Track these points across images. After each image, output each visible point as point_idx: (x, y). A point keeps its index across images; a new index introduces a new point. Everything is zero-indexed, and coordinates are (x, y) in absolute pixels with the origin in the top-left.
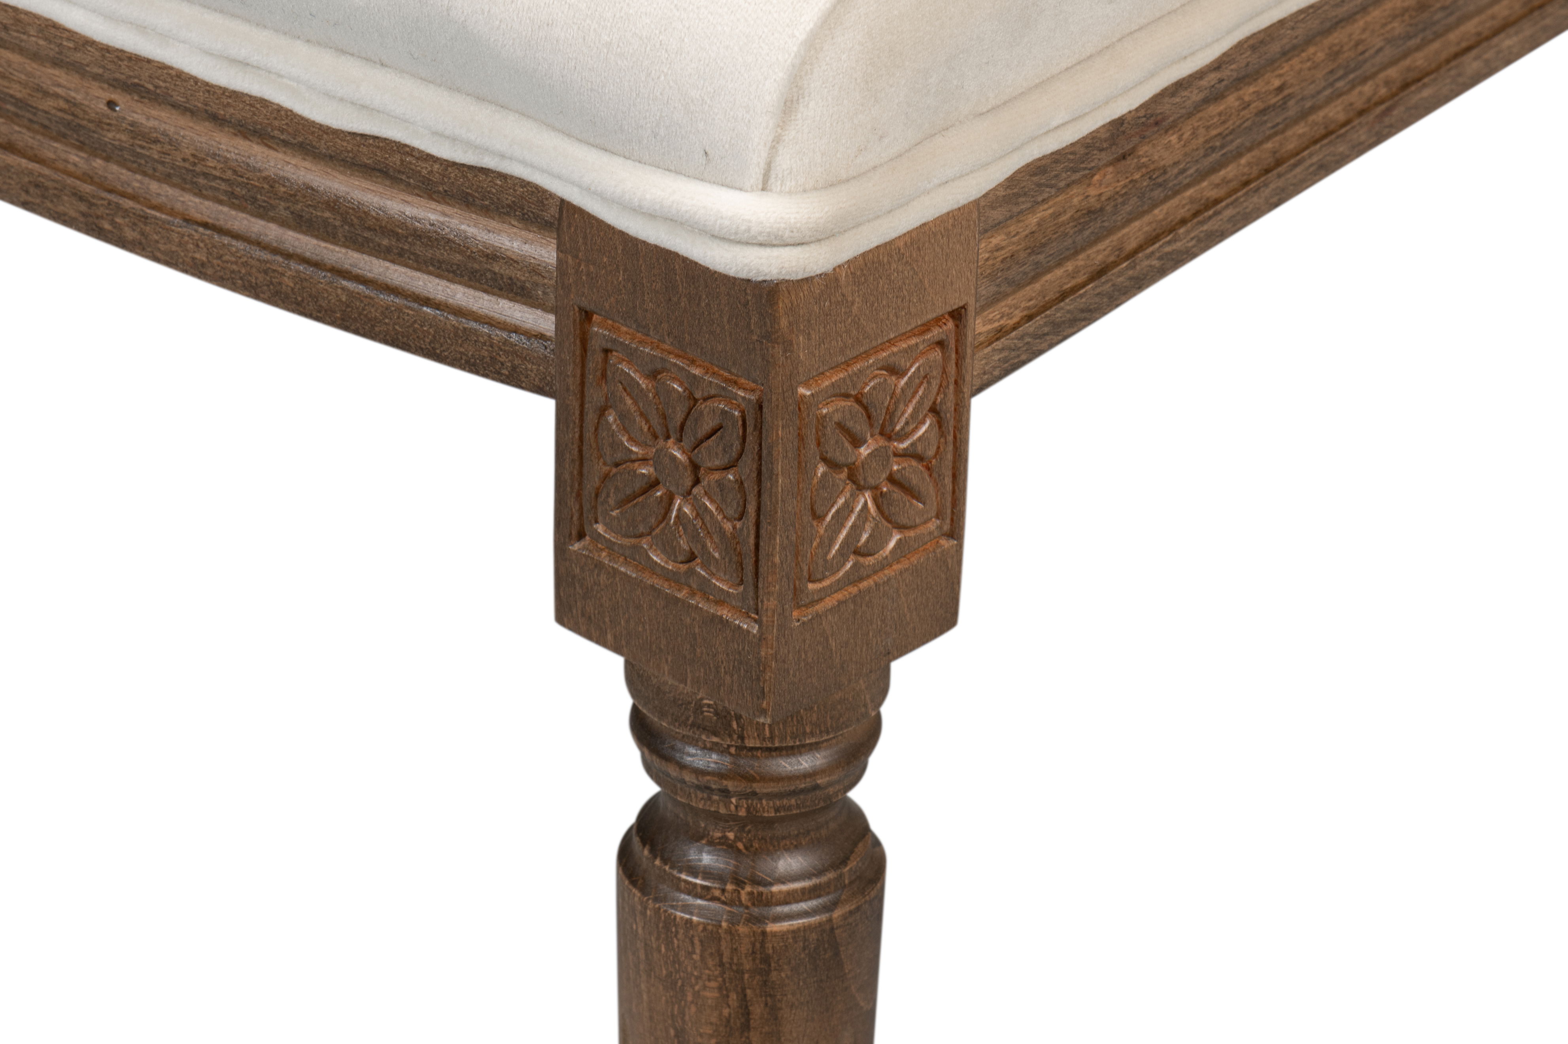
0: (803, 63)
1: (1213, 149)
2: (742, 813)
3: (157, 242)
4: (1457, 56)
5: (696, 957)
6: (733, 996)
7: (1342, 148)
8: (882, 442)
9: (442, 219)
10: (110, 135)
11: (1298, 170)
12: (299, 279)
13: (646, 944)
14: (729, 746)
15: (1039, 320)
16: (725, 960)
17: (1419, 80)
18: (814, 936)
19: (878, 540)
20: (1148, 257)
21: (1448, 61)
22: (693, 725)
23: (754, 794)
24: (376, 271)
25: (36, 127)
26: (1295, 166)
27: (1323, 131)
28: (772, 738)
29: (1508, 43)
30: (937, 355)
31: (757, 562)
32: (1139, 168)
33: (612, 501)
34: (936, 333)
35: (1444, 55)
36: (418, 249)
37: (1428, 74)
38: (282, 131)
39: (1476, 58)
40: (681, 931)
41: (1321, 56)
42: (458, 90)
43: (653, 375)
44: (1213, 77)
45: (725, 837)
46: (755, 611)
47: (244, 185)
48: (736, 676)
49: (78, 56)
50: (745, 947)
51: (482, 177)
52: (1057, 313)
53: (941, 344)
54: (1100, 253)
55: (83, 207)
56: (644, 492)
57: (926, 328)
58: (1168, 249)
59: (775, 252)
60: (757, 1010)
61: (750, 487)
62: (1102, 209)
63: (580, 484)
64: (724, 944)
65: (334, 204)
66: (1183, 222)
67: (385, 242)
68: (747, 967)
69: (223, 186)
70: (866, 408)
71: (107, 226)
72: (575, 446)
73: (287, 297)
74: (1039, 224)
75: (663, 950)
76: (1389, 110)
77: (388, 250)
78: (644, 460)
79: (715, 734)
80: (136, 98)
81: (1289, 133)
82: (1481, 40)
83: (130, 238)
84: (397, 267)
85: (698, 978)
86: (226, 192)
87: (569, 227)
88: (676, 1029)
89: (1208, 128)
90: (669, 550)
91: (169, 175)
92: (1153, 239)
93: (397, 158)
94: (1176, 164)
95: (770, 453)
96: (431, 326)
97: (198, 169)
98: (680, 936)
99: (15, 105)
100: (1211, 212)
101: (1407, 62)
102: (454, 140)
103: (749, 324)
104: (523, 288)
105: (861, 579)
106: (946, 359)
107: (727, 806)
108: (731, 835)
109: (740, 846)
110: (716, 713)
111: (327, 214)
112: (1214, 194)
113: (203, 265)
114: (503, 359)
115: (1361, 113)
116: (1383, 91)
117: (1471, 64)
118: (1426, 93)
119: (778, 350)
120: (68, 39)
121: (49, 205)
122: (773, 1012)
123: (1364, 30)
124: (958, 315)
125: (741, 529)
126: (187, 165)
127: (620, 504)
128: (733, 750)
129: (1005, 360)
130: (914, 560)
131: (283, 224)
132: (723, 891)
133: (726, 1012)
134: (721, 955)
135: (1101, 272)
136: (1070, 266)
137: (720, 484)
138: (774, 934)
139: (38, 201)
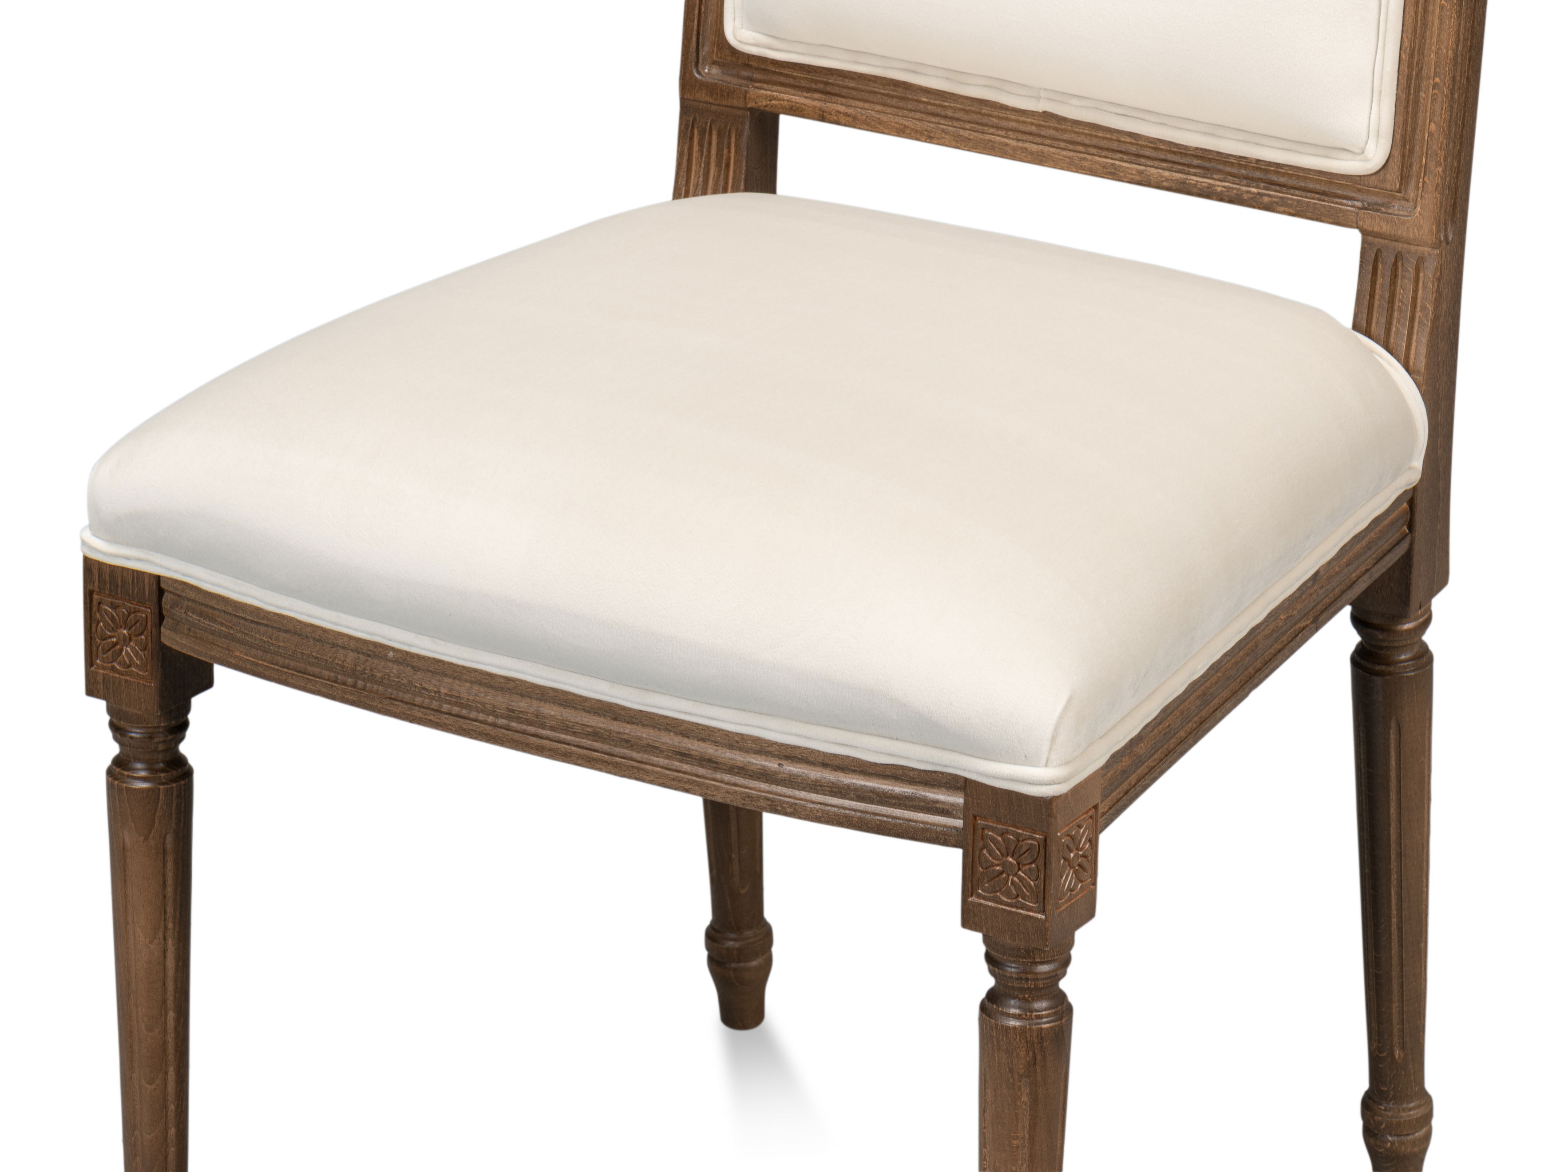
0: (1058, 723)
1: (1153, 748)
2: (1033, 986)
3: (801, 812)
4: (1214, 711)
5: (1018, 1040)
6: (1031, 1053)
7: (1186, 746)
8: (1077, 851)
9: (915, 791)
10: (780, 776)
11: (1175, 754)
12: (860, 818)
13: (997, 1039)
14: (1028, 962)
15: (1113, 809)
16: (1028, 1040)
17: (1205, 721)
18: (1057, 1029)
19: (1076, 885)
20: (1139, 786)
21: (1212, 714)
22: (1017, 956)
23: (1037, 979)
24: (889, 812)
25: (747, 776)
26: (1174, 753)
27: (1180, 741)
28: (1044, 958)
29: (1228, 705)
30: (1090, 821)
31: (1044, 894)
32: (1135, 755)
33: (985, 881)
34: (1090, 813)
35: (1210, 712)
36: (907, 803)
37: (1207, 719)
38: (854, 766)
39: (1220, 712)
40: (1012, 1031)
41: (1178, 714)
42: (927, 745)
43: (1002, 835)
44: (1154, 722)
45: (1025, 997)
46: (1043, 911)
47: (836, 788)
48: (1036, 935)
49: (769, 749)
50: (1035, 1034)
51: (933, 774)
52: (1117, 807)
53: (1091, 817)
54: (1125, 786)
55: (769, 803)
56: (998, 876)
57: (1087, 812)
58: (1143, 784)
59: (1052, 787)
60: (1039, 1057)
61: (1042, 868)
62: (1127, 770)
63: (972, 877)
64: (1028, 1034)
65: (873, 791)
66: (1146, 774)
67: (894, 801)
68: (1036, 1041)
69: (828, 789)
70: (1073, 840)
71: (779, 808)
72: (971, 864)
73: (855, 825)
74: (1111, 776)
75: (1005, 1039)
76: (1198, 732)
77: (895, 804)
78: (998, 865)
79: (1025, 958)
80: (790, 761)
81: (1170, 742)
82: (1220, 706)
83: (789, 812)
84: (897, 810)
85: (1019, 1047)
86: (828, 791)
87: (970, 787)
88: (1009, 1068)
89: (1151, 741)
90: (1008, 894)
91: (805, 788)
92: (1139, 781)
93: (901, 772)
94: (1144, 753)
95: (1050, 855)
96: (913, 828)
97: (817, 784)
98: (1012, 1033)
99: (739, 769)
100: (1153, 770)
101: (1200, 715)
102: (926, 762)
103: (1042, 812)
104: (947, 812)
105: (1072, 899)
106: (1093, 822)
107: (1027, 985)
108: (1027, 996)
109: (1030, 999)
110: (1025, 951)
111: (871, 794)
112: (1153, 764)
113: (820, 817)
114: (941, 837)
115: (1190, 733)
116: (1195, 726)
117: (1218, 714)
118: (1207, 725)
119: (1053, 820)
120: (765, 743)
121: (754, 803)
122: (1044, 1057)
123: (1189, 704)
124: (1096, 807)
125: (1038, 883)
126: (813, 783)
127: (988, 882)
128: (1029, 964)
129: (1105, 823)
130: (1085, 893)
131: (852, 799)
132: (1026, 1015)
133: (1028, 1059)
134: (1027, 1039)
135: (1126, 793)
136: (1118, 791)
137: (1030, 869)
138: (1045, 1029)
139: (749, 802)
